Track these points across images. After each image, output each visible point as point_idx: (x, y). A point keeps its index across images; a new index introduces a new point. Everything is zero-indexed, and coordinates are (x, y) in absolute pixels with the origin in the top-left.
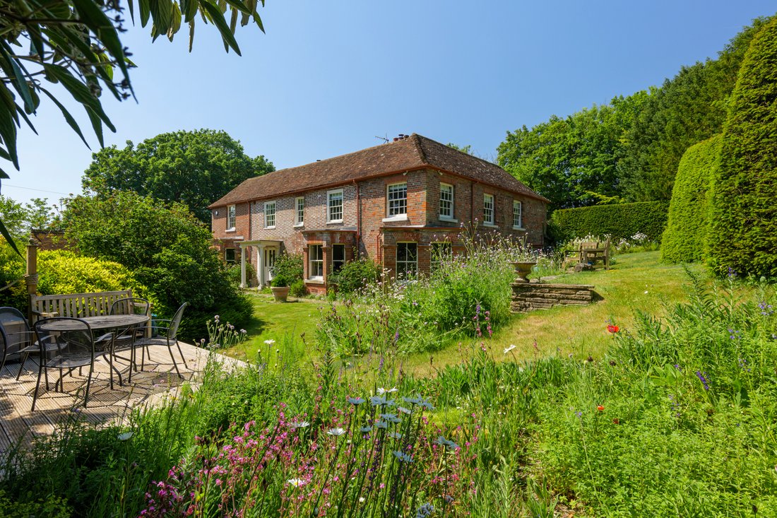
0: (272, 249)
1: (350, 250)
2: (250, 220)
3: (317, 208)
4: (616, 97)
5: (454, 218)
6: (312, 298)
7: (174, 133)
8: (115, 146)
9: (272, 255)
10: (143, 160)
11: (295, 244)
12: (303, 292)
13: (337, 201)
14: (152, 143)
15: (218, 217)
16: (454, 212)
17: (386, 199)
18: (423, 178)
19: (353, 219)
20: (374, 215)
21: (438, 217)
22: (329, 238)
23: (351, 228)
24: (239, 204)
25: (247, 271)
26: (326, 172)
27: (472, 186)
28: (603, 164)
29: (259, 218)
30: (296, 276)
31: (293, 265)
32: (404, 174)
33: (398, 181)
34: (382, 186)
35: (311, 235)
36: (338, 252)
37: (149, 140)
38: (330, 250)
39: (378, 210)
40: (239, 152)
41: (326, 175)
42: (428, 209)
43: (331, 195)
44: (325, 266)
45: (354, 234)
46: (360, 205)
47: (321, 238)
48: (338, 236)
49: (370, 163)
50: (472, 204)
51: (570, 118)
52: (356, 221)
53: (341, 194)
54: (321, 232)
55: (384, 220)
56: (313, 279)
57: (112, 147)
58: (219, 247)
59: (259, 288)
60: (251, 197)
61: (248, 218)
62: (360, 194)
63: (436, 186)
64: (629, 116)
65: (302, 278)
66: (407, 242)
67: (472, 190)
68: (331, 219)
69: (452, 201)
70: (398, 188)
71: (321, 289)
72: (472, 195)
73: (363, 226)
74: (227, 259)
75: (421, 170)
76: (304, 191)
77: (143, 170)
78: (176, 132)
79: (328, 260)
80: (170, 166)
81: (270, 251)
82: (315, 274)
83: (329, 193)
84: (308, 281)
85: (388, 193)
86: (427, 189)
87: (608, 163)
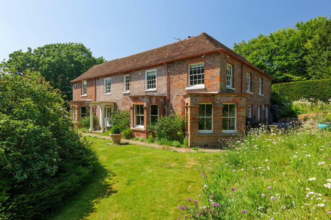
0: (109, 107)
1: (162, 108)
2: (96, 90)
3: (138, 82)
4: (298, 23)
5: (233, 87)
6: (137, 140)
7: (55, 44)
8: (21, 50)
9: (109, 110)
10: (37, 58)
11: (124, 104)
12: (130, 136)
13: (152, 76)
14: (42, 49)
15: (76, 88)
16: (233, 84)
17: (188, 75)
18: (217, 59)
19: (164, 88)
20: (179, 85)
21: (225, 86)
22: (148, 101)
23: (162, 94)
24: (88, 80)
25: (93, 120)
26: (144, 59)
27: (242, 67)
28: (294, 59)
29: (101, 88)
30: (125, 125)
31: (124, 117)
32: (203, 57)
33: (197, 62)
34: (185, 65)
35: (135, 98)
36: (154, 110)
37: (40, 48)
38: (149, 109)
39: (182, 81)
40: (90, 55)
41: (144, 60)
42: (221, 80)
43: (148, 73)
44: (145, 119)
45: (165, 97)
46: (169, 79)
47: (143, 101)
48: (154, 99)
49: (174, 51)
50: (242, 79)
51: (271, 34)
52: (166, 89)
53: (155, 72)
54: (143, 97)
55: (187, 88)
56: (137, 127)
57: (19, 51)
58: (77, 106)
59: (101, 131)
60: (96, 75)
61: (94, 88)
62: (169, 72)
63: (225, 65)
64: (308, 33)
65: (129, 126)
66: (205, 104)
67: (242, 69)
68: (148, 88)
69: (231, 76)
70: (197, 67)
71: (143, 134)
72: (242, 72)
73: (171, 92)
74: (81, 113)
75: (215, 53)
76: (130, 71)
77: (37, 63)
78: (56, 44)
79: (148, 114)
80: (52, 61)
81: (108, 108)
82: (138, 123)
83: (146, 71)
84: (134, 129)
85: (189, 70)
86: (220, 66)
87: (296, 58)
